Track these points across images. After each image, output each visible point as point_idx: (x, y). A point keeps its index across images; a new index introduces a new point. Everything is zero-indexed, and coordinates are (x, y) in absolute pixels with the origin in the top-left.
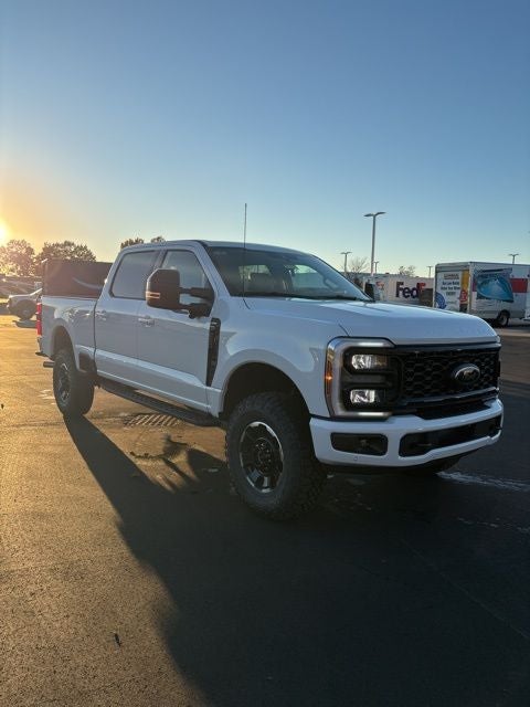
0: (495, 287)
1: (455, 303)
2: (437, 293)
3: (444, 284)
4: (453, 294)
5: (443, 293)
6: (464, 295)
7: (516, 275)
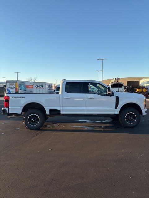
0: (23, 87)
1: (14, 91)
2: (7, 89)
3: (9, 86)
4: (13, 89)
5: (10, 89)
6: (16, 89)
7: (26, 84)
